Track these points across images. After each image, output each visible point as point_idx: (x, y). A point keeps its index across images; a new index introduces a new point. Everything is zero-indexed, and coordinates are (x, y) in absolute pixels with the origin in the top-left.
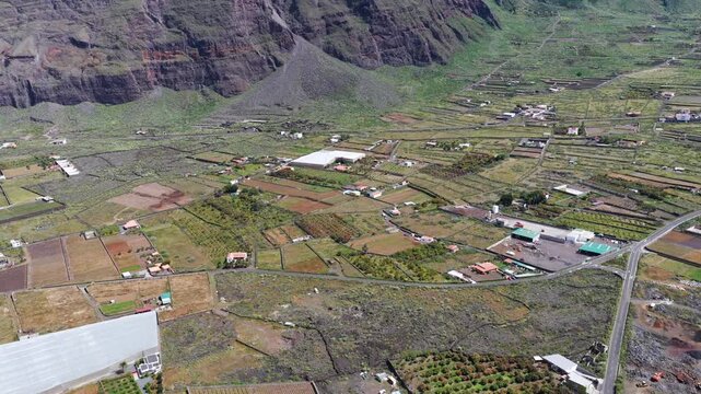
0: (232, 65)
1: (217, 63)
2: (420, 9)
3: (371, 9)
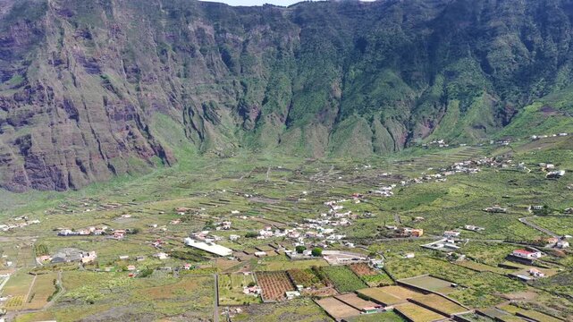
2: (80, 152)
3: (29, 151)
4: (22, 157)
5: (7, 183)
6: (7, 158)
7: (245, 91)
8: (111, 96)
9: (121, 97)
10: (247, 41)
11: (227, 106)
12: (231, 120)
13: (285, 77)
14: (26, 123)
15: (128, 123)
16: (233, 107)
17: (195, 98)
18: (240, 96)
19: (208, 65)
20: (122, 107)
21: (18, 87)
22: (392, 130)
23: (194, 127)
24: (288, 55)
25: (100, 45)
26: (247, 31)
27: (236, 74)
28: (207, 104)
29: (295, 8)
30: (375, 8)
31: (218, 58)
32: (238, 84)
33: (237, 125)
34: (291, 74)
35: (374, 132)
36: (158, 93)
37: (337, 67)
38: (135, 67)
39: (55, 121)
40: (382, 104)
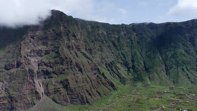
0: (19, 104)
1: (14, 104)
2: (86, 86)
3: (68, 87)
4: (65, 89)
5: (61, 102)
6: (59, 90)
7: (125, 57)
8: (89, 61)
9: (92, 62)
10: (119, 38)
11: (119, 63)
13: (137, 52)
14: (62, 73)
15: (95, 72)
16: (121, 63)
17: (107, 60)
18: (123, 59)
19: (108, 47)
20: (93, 65)
21: (55, 57)
22: (194, 74)
24: (135, 43)
25: (79, 40)
26: (118, 34)
27: (118, 50)
28: (112, 62)
29: (131, 25)
30: (161, 26)
31: (111, 44)
32: (121, 54)
33: (126, 71)
35: (187, 75)
38: (89, 48)
39: (75, 73)
40: (184, 63)
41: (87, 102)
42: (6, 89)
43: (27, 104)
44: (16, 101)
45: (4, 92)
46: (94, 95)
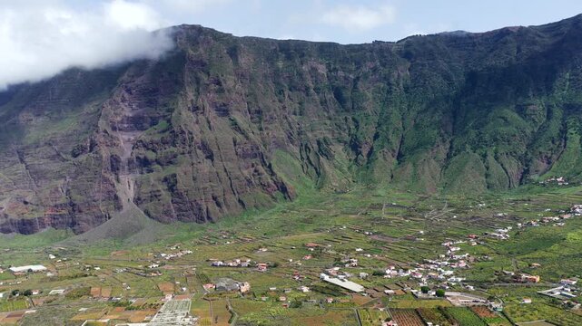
0: (84, 217)
1: (77, 216)
2: (215, 189)
3: (174, 188)
4: (170, 193)
5: (158, 215)
6: (158, 194)
7: (357, 127)
8: (239, 137)
9: (247, 138)
10: (358, 78)
11: (340, 142)
12: (344, 155)
13: (396, 112)
14: (171, 163)
15: (254, 161)
16: (345, 143)
17: (310, 135)
18: (352, 132)
19: (321, 103)
20: (248, 147)
21: (164, 131)
22: (507, 166)
23: (310, 163)
24: (398, 90)
25: (228, 91)
26: (358, 68)
27: (347, 111)
28: (322, 140)
29: (404, 43)
30: (487, 39)
31: (330, 96)
32: (350, 120)
33: (350, 160)
34: (401, 110)
35: (488, 168)
36: (277, 131)
37: (447, 102)
38: (258, 109)
39: (195, 162)
40: (496, 140)
41: (209, 218)
42: (68, 190)
43: (98, 217)
44: (80, 211)
45: (64, 195)
46: (228, 206)
